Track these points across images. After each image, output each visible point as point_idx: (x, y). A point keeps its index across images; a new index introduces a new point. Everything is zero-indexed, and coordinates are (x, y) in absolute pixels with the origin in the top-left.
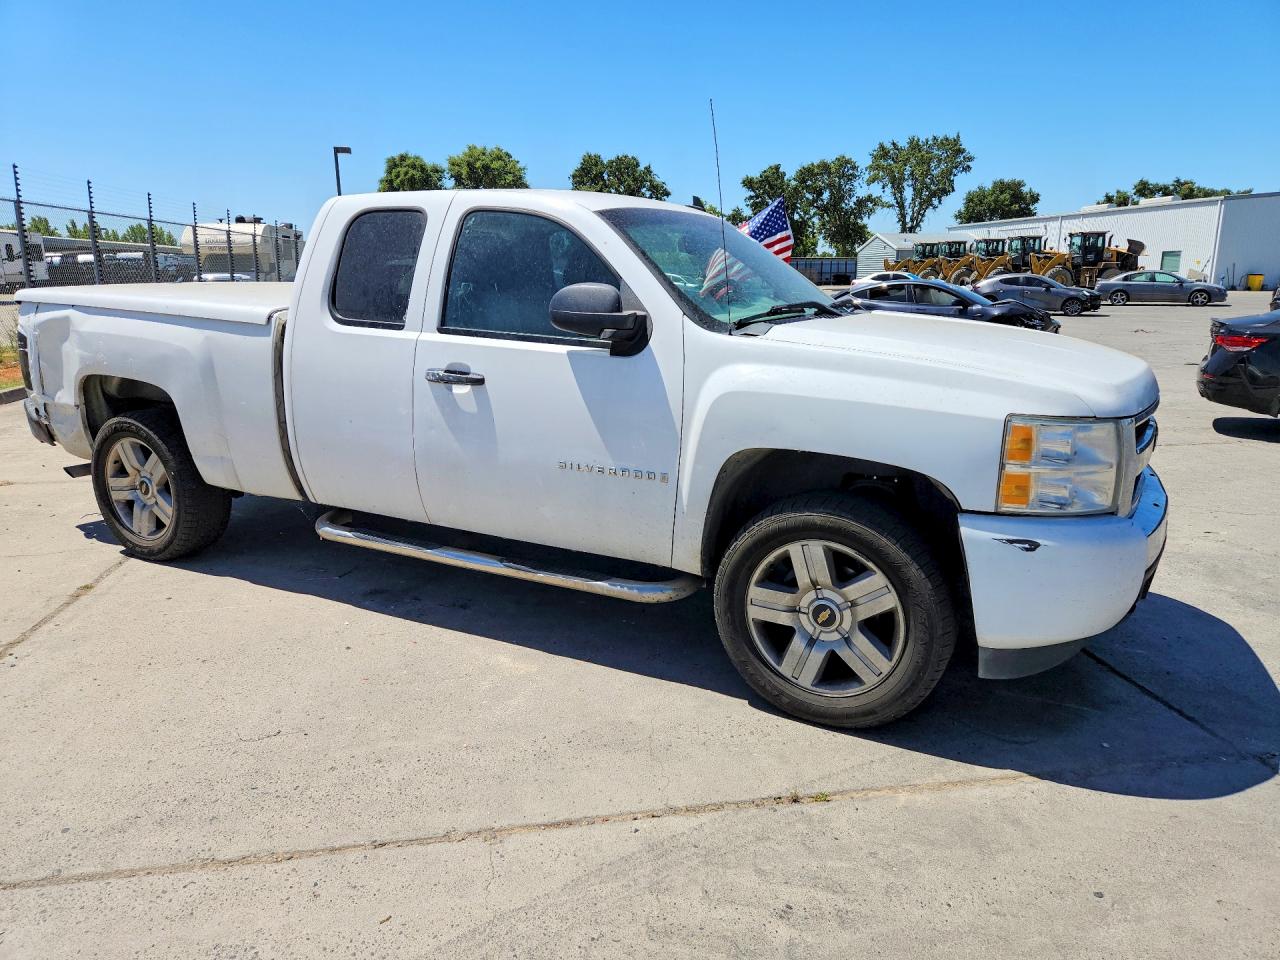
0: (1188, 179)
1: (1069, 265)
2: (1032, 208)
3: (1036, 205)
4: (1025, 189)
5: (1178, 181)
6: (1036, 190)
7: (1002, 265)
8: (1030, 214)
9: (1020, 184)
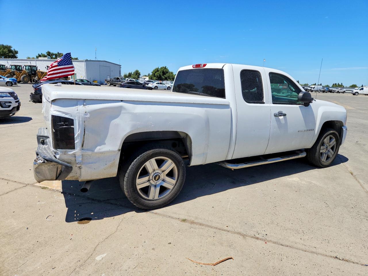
0: (61, 53)
1: (27, 74)
2: (16, 55)
3: (17, 54)
4: (12, 49)
5: (58, 53)
6: (16, 50)
7: (25, 74)
8: (16, 57)
9: (10, 47)
